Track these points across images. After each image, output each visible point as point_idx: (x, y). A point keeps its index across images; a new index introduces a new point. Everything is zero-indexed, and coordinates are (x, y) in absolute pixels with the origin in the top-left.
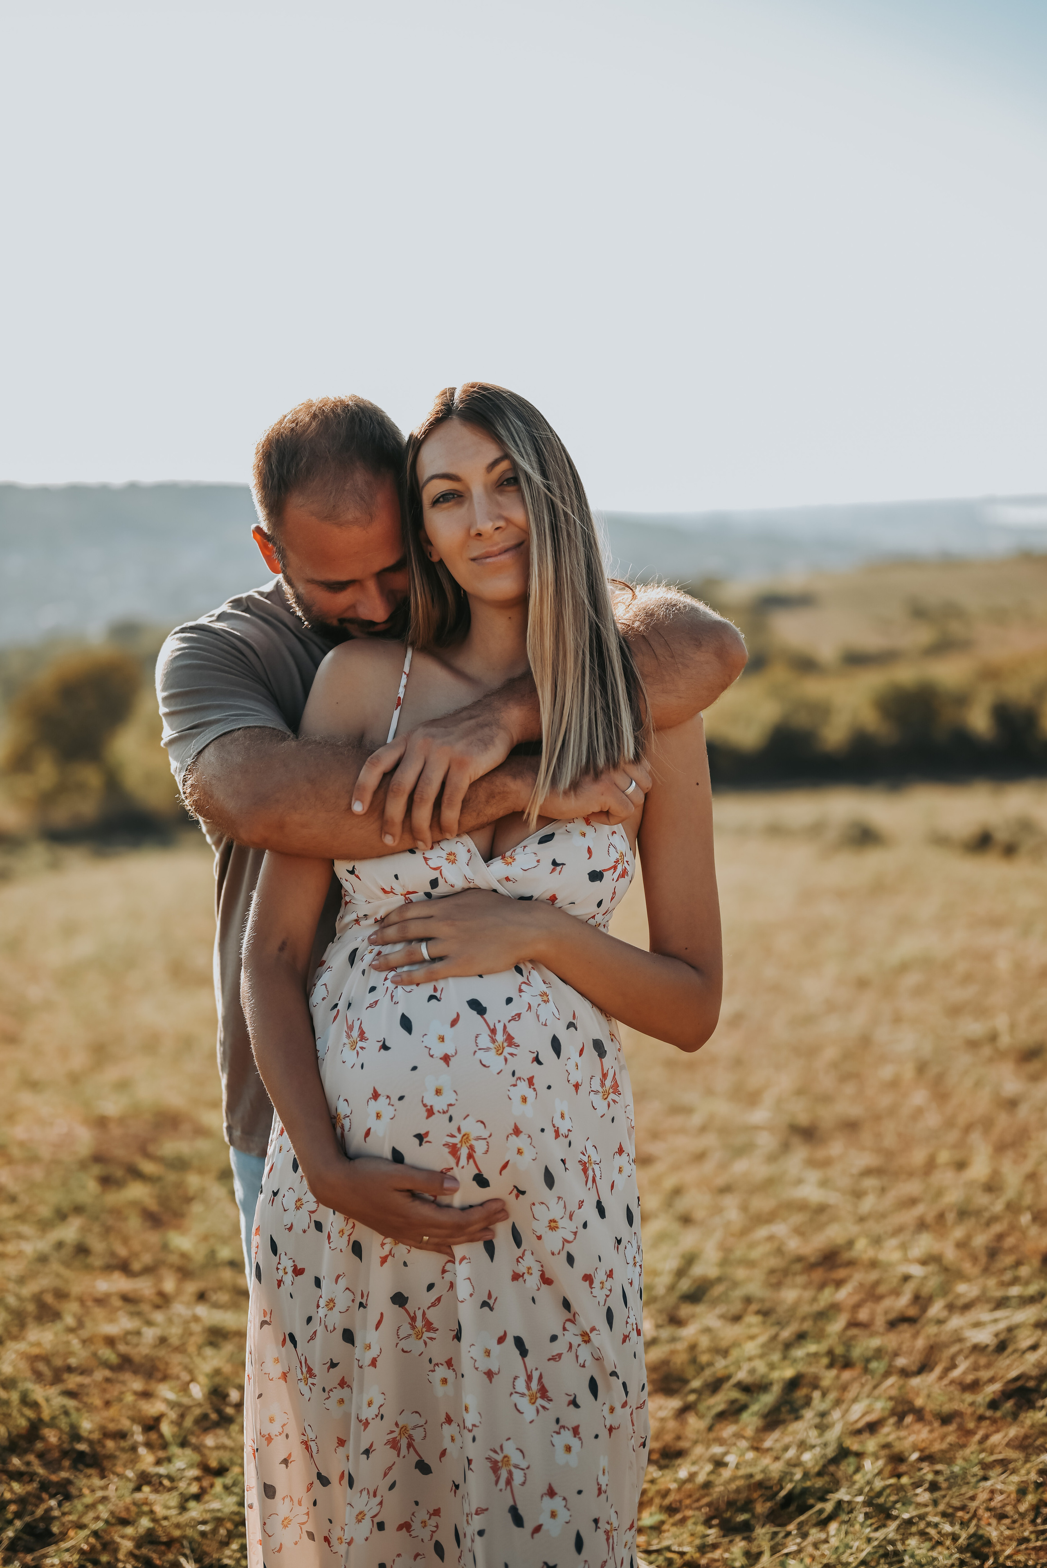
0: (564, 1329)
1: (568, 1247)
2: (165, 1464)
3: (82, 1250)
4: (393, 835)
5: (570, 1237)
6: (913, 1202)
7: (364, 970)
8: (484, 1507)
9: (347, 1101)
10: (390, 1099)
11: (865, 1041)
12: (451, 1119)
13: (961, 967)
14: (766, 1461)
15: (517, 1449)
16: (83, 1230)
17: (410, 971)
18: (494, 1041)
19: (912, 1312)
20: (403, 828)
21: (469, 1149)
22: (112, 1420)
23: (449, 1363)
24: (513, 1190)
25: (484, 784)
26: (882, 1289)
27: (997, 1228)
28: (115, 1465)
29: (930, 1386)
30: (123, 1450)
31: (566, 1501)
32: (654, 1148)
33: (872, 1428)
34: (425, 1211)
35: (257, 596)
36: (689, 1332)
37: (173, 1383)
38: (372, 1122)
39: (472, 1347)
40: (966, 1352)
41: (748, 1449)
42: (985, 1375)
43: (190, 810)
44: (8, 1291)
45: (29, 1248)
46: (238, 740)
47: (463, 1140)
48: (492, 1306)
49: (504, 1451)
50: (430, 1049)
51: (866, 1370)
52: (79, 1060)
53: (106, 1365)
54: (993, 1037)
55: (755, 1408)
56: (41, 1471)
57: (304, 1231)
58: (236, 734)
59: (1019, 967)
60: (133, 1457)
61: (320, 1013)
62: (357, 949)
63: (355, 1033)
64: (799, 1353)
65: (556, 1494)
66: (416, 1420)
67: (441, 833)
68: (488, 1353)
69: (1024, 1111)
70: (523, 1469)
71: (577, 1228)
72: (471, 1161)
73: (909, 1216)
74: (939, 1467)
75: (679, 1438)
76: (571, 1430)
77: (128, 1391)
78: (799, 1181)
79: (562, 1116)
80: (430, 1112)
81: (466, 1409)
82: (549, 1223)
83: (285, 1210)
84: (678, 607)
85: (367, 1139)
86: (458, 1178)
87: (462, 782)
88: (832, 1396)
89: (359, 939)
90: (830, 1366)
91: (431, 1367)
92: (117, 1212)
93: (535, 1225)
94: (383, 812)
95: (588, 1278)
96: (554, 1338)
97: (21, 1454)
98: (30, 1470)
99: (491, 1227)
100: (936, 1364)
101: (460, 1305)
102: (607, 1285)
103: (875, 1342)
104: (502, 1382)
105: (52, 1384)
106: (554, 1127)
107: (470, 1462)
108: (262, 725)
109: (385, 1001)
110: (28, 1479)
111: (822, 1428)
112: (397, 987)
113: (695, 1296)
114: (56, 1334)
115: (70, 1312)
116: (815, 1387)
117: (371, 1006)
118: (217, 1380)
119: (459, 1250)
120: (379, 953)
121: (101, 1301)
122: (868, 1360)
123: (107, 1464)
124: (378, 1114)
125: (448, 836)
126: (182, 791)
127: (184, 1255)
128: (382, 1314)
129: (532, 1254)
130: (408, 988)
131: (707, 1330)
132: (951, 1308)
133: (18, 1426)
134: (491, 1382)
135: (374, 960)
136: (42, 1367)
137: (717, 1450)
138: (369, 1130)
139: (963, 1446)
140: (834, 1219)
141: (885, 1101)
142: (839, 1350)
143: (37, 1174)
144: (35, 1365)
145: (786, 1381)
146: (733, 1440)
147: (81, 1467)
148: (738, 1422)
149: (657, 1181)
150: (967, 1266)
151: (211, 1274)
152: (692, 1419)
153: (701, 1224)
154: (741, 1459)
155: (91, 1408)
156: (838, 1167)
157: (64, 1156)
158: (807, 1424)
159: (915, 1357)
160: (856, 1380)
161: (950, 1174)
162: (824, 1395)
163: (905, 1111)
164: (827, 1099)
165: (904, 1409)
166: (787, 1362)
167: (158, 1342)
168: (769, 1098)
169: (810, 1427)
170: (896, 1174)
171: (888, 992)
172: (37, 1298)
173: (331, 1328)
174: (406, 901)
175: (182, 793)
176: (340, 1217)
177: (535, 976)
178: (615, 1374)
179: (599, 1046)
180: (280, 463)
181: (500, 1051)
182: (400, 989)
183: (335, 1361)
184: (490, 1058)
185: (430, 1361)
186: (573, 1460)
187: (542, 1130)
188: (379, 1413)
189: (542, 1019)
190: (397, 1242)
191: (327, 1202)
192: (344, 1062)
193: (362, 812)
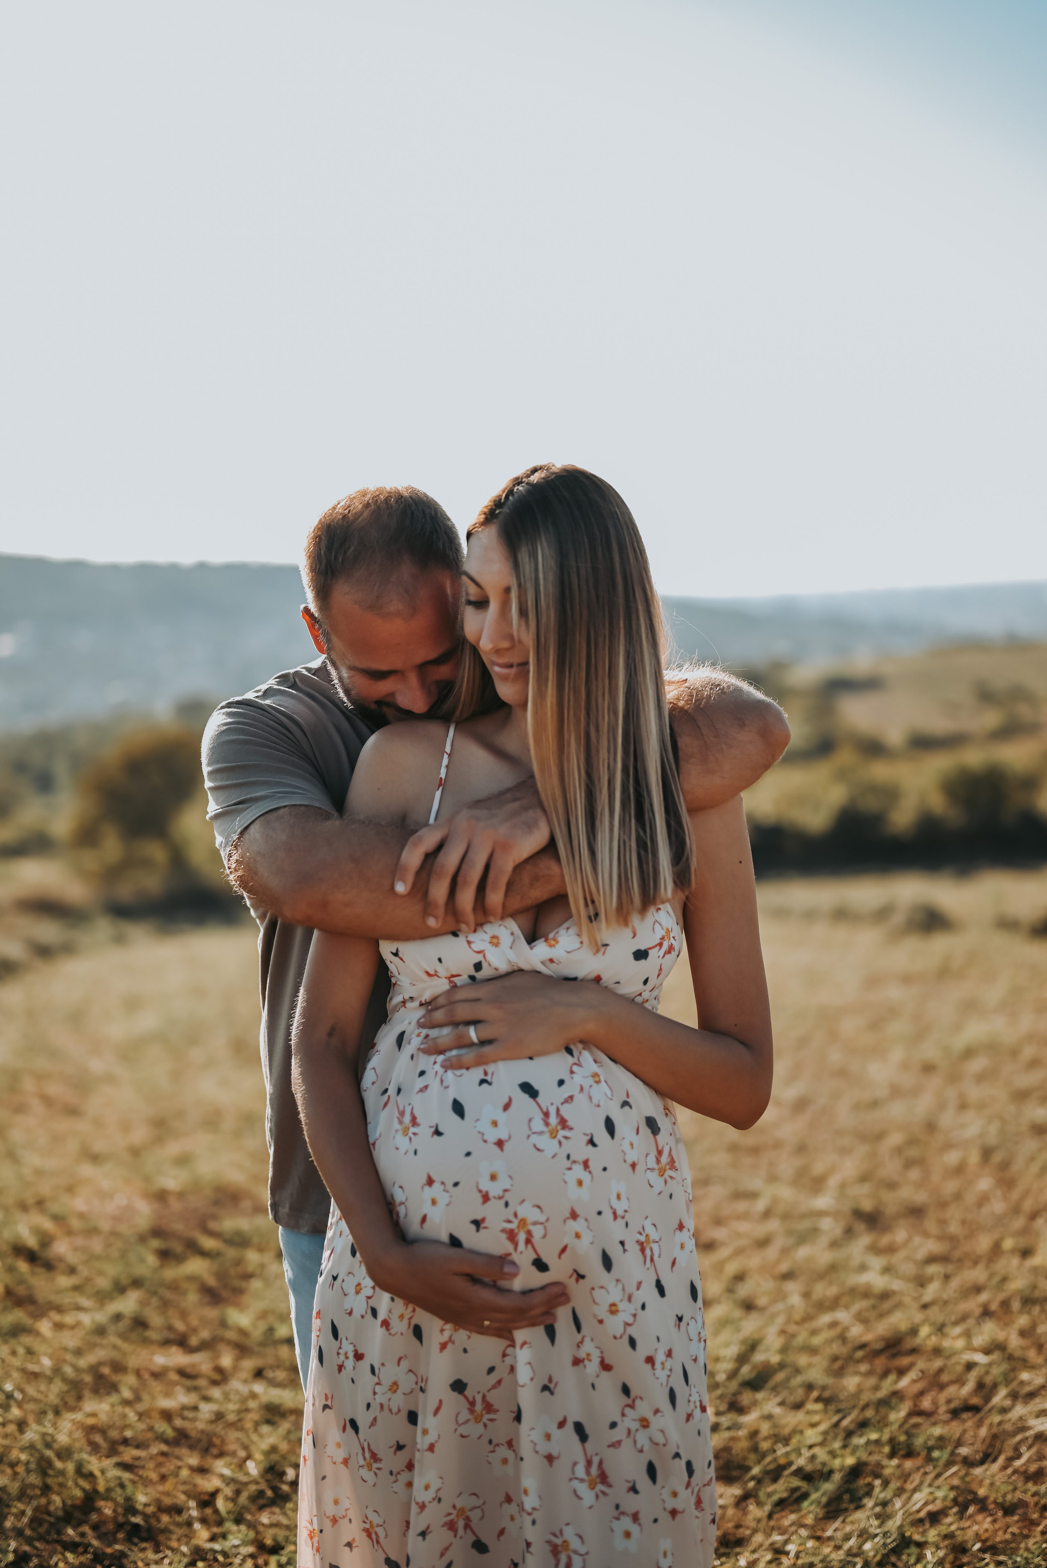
0: (623, 1415)
1: (631, 1331)
2: (220, 1540)
3: (140, 1323)
4: (436, 917)
5: (630, 1320)
6: (978, 1289)
7: (412, 1054)
9: (402, 1187)
10: (445, 1185)
11: (931, 1127)
12: (507, 1204)
13: (1028, 1052)
14: (827, 1550)
15: (576, 1534)
16: (143, 1303)
17: (458, 1056)
18: (547, 1124)
19: (975, 1401)
20: (446, 909)
21: (526, 1234)
22: (167, 1494)
23: (509, 1444)
24: (573, 1274)
25: (528, 867)
26: (945, 1377)
28: (169, 1539)
29: (993, 1476)
30: (179, 1525)
32: (719, 1234)
33: (934, 1518)
34: (486, 1295)
35: (304, 672)
36: (750, 1419)
37: (228, 1459)
38: (427, 1209)
39: (532, 1430)
40: (1030, 1441)
41: (808, 1538)
43: (234, 885)
44: (65, 1361)
45: (86, 1319)
46: (283, 817)
47: (520, 1225)
48: (552, 1390)
49: (564, 1536)
50: (483, 1134)
51: (929, 1459)
52: (140, 1135)
53: (166, 1442)
55: (814, 1496)
56: (95, 1543)
57: (363, 1317)
58: (281, 812)
60: (188, 1532)
61: (371, 1098)
62: (405, 1032)
63: (407, 1119)
64: (859, 1441)
66: (475, 1501)
67: (485, 916)
68: (548, 1437)
70: (581, 1555)
71: (635, 1310)
72: (529, 1246)
73: (973, 1305)
74: (1002, 1558)
75: (738, 1526)
76: (631, 1516)
77: (184, 1466)
78: (863, 1268)
79: (619, 1197)
80: (486, 1198)
81: (525, 1492)
82: (610, 1307)
83: (345, 1295)
84: (722, 687)
85: (423, 1225)
86: (517, 1262)
87: (506, 865)
88: (894, 1485)
89: (406, 1022)
90: (892, 1455)
91: (491, 1448)
92: (174, 1287)
93: (596, 1310)
94: (426, 893)
95: (650, 1360)
96: (613, 1425)
97: (76, 1524)
98: (85, 1541)
99: (553, 1311)
100: (1000, 1452)
101: (520, 1390)
102: (668, 1365)
103: (937, 1431)
104: (562, 1466)
105: (108, 1456)
106: (612, 1209)
107: (528, 1545)
108: (308, 804)
109: (435, 1085)
110: (83, 1550)
111: (883, 1518)
112: (446, 1071)
113: (756, 1383)
114: (113, 1406)
115: (127, 1384)
116: (877, 1476)
117: (421, 1090)
118: (275, 1457)
119: (520, 1335)
120: (427, 1036)
121: (158, 1375)
122: (930, 1449)
123: (161, 1538)
124: (433, 1200)
125: (492, 919)
126: (227, 866)
127: (243, 1332)
128: (441, 1401)
129: (592, 1340)
130: (458, 1072)
131: (769, 1417)
132: (1014, 1396)
133: (72, 1497)
134: (551, 1466)
135: (422, 1043)
136: (98, 1438)
137: (777, 1538)
138: (425, 1216)
139: (1027, 1537)
140: (898, 1306)
141: (951, 1186)
142: (902, 1438)
143: (97, 1245)
144: (91, 1436)
145: (847, 1470)
146: (793, 1529)
147: (136, 1540)
148: (799, 1510)
149: (719, 1267)
150: (1032, 1354)
151: (270, 1351)
152: (752, 1507)
153: (762, 1310)
154: (801, 1548)
155: (147, 1482)
156: (901, 1254)
157: (123, 1229)
158: (868, 1513)
159: (978, 1446)
160: (918, 1469)
161: (1015, 1261)
162: (886, 1484)
163: (970, 1198)
164: (892, 1186)
165: (967, 1499)
166: (848, 1450)
167: (214, 1418)
168: (833, 1182)
169: (871, 1516)
170: (960, 1260)
171: (954, 1078)
172: (94, 1369)
173: (395, 1410)
174: (451, 985)
175: (227, 868)
176: (399, 1302)
177: (586, 1057)
178: (677, 1455)
179: (651, 1123)
180: (329, 549)
181: (554, 1135)
182: (450, 1073)
183: (401, 1443)
184: (544, 1142)
185: (490, 1442)
186: (632, 1545)
187: (600, 1213)
188: (436, 1497)
189: (595, 1101)
190: (457, 1327)
191: (385, 1287)
192: (397, 1149)
193: (405, 893)
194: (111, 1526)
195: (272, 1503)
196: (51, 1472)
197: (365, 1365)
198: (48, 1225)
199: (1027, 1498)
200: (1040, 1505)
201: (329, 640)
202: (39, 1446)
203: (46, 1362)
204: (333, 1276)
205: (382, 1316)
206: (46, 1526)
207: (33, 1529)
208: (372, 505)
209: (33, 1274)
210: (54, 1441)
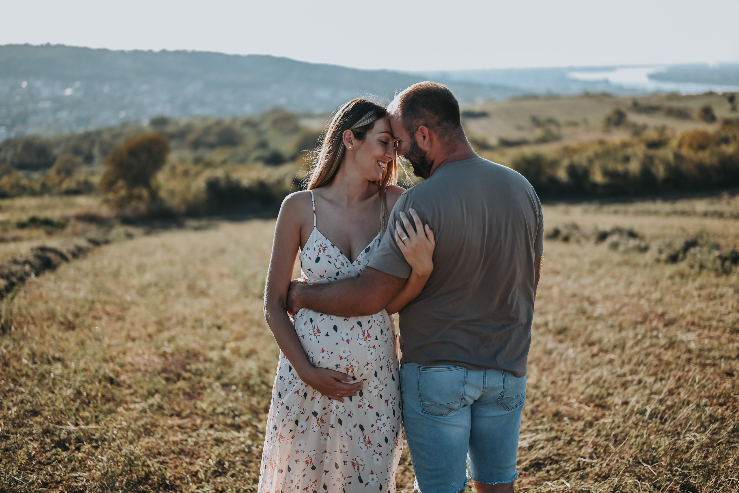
0: (376, 422)
1: (380, 393)
2: (201, 489)
3: (160, 408)
5: (381, 390)
9: (313, 353)
10: (328, 353)
12: (348, 360)
15: (361, 460)
16: (161, 400)
18: (364, 336)
21: (352, 370)
22: (178, 473)
23: (328, 434)
24: (363, 380)
27: (536, 403)
30: (183, 484)
31: (377, 476)
37: (201, 459)
38: (321, 359)
39: (346, 428)
42: (523, 458)
44: (132, 423)
45: (138, 407)
47: (351, 367)
48: (351, 416)
49: (356, 460)
50: (343, 338)
52: (152, 329)
54: (546, 324)
59: (562, 293)
60: (188, 486)
63: (316, 330)
65: (373, 473)
66: (314, 453)
68: (350, 430)
69: (554, 354)
70: (362, 466)
71: (383, 387)
76: (379, 454)
77: (184, 462)
80: (341, 358)
82: (375, 387)
85: (319, 364)
92: (173, 393)
93: (369, 389)
96: (373, 426)
97: (143, 485)
102: (393, 402)
104: (355, 439)
105: (154, 459)
106: (380, 357)
109: (327, 319)
114: (154, 440)
115: (158, 432)
117: (321, 321)
124: (323, 357)
127: (203, 411)
129: (366, 399)
133: (141, 475)
134: (352, 439)
138: (320, 361)
143: (139, 376)
144: (147, 452)
147: (167, 490)
151: (215, 418)
155: (170, 469)
157: (150, 369)
167: (194, 444)
172: (144, 427)
174: (329, 281)
178: (393, 431)
181: (365, 340)
184: (362, 342)
186: (379, 463)
187: (376, 360)
192: (311, 340)
194: (157, 485)
195: (220, 475)
196: (133, 465)
198: (118, 368)
202: (128, 455)
203: (124, 424)
206: (131, 485)
207: (126, 487)
209: (114, 388)
210: (134, 453)
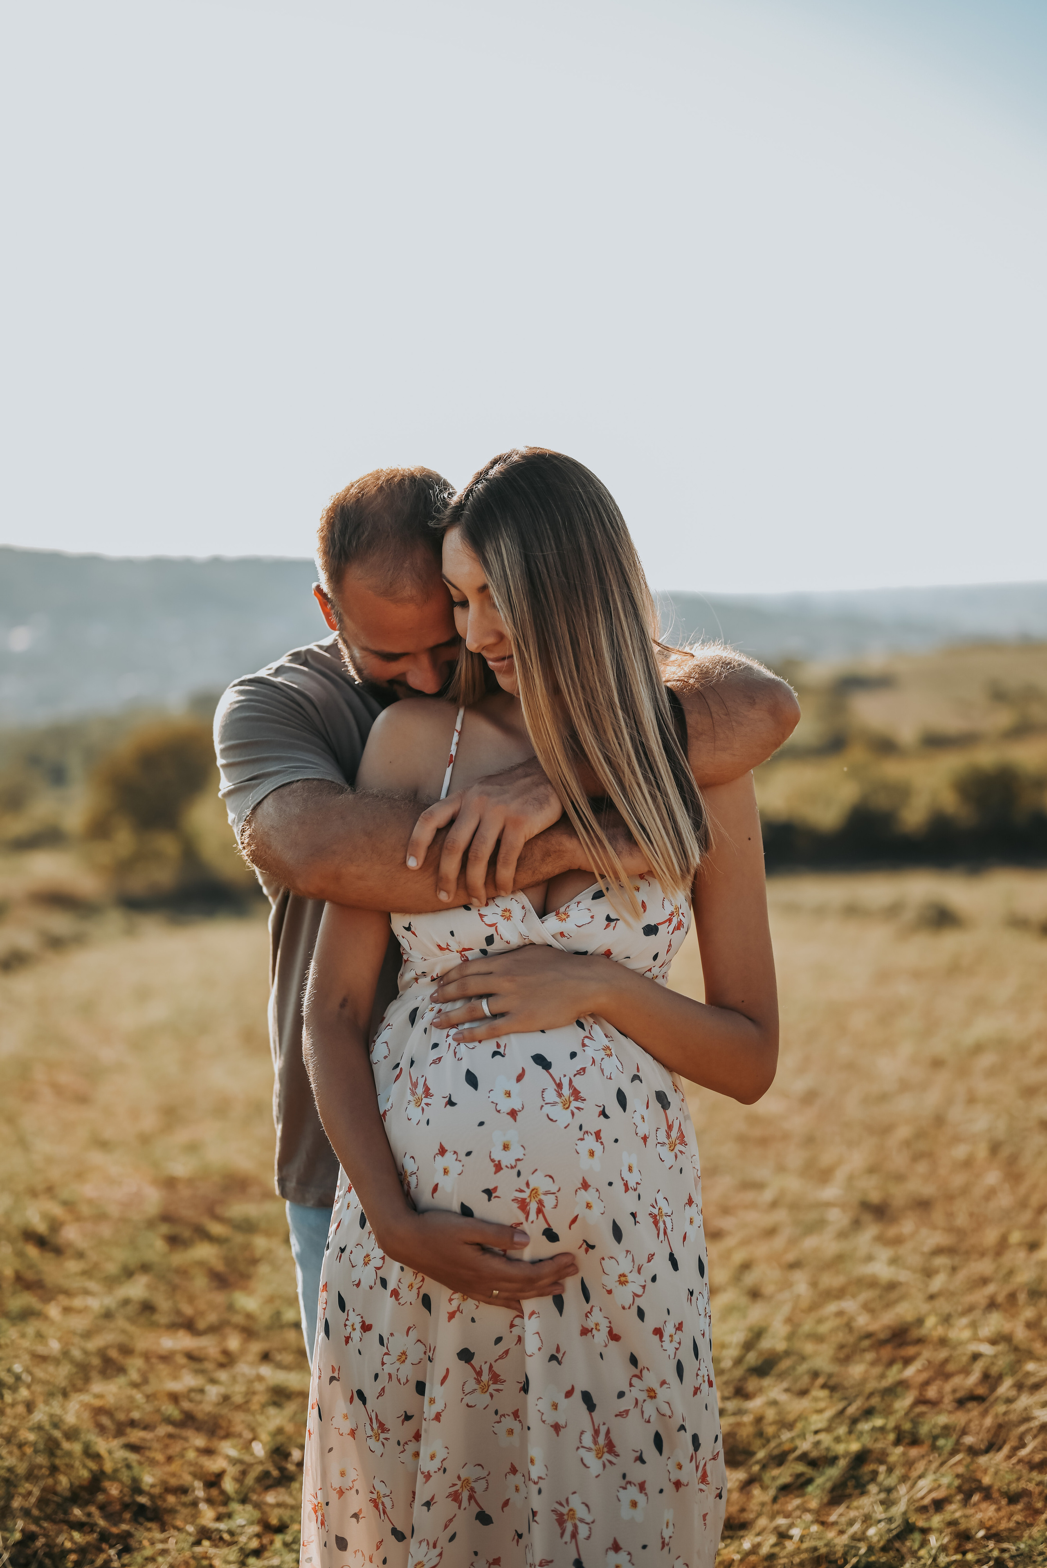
0: (631, 1385)
1: (639, 1302)
2: (225, 1520)
3: (147, 1308)
4: (448, 892)
5: (639, 1291)
6: (984, 1281)
7: (426, 1029)
8: (549, 1559)
9: (413, 1157)
10: (457, 1155)
11: (939, 1120)
12: (519, 1174)
13: (1037, 1049)
14: (831, 1534)
15: (583, 1503)
16: (151, 1288)
17: (471, 1028)
18: (560, 1095)
19: (981, 1391)
20: (458, 884)
21: (538, 1204)
22: (174, 1475)
23: (516, 1415)
24: (583, 1244)
25: (540, 843)
26: (951, 1367)
28: (174, 1518)
29: (998, 1465)
30: (184, 1505)
31: (631, 1556)
32: (725, 1223)
33: (939, 1505)
34: (496, 1265)
35: (316, 649)
36: (756, 1404)
37: (235, 1441)
38: (439, 1178)
39: (539, 1400)
40: (1035, 1431)
41: (813, 1522)
43: (247, 860)
44: (73, 1344)
45: (95, 1304)
46: (296, 791)
47: (532, 1195)
48: (560, 1359)
49: (570, 1505)
50: (497, 1104)
51: (934, 1448)
52: (149, 1122)
53: (169, 1421)
55: (819, 1481)
56: (102, 1523)
57: (371, 1288)
58: (294, 786)
60: (193, 1512)
61: (382, 1072)
62: (417, 1008)
63: (420, 1090)
64: (865, 1426)
65: (621, 1549)
66: (480, 1472)
67: (496, 890)
68: (555, 1406)
70: (588, 1524)
71: (645, 1281)
72: (541, 1216)
73: (979, 1296)
74: (1005, 1545)
75: (743, 1510)
76: (637, 1486)
77: (190, 1447)
78: (870, 1258)
79: (630, 1169)
80: (498, 1167)
81: (531, 1462)
82: (619, 1278)
83: (353, 1267)
85: (434, 1195)
86: (528, 1232)
87: (517, 841)
88: (899, 1472)
89: (420, 999)
90: (897, 1442)
91: (497, 1418)
92: (183, 1272)
93: (605, 1280)
94: (438, 868)
95: (658, 1332)
96: (621, 1395)
97: (83, 1505)
98: (90, 1520)
99: (561, 1281)
100: (1004, 1442)
101: (527, 1359)
102: (676, 1338)
103: (942, 1419)
104: (569, 1435)
105: (115, 1437)
106: (623, 1180)
107: (534, 1514)
108: (321, 777)
109: (448, 1057)
110: (89, 1530)
111: (887, 1504)
112: (459, 1044)
113: (762, 1370)
114: (120, 1388)
115: (135, 1366)
116: (881, 1462)
117: (434, 1062)
118: (280, 1439)
119: (528, 1305)
120: (440, 1010)
121: (166, 1358)
122: (935, 1438)
123: (166, 1518)
124: (445, 1169)
125: (503, 893)
126: (239, 842)
127: (249, 1316)
128: (448, 1370)
129: (601, 1310)
130: (471, 1045)
131: (774, 1403)
132: (1019, 1387)
133: (80, 1477)
134: (558, 1436)
135: (435, 1018)
136: (105, 1420)
137: (781, 1521)
138: (437, 1185)
139: (1031, 1525)
140: (904, 1296)
141: (958, 1180)
142: (907, 1426)
143: (106, 1230)
144: (98, 1417)
145: (853, 1455)
146: (798, 1513)
147: (142, 1520)
148: (803, 1495)
149: (726, 1255)
150: (1038, 1347)
151: (277, 1334)
152: (756, 1491)
153: (769, 1298)
154: (805, 1532)
155: (153, 1462)
156: (909, 1246)
157: (132, 1214)
158: (871, 1499)
159: (983, 1435)
160: (923, 1456)
161: (1022, 1254)
162: (890, 1470)
163: (978, 1191)
164: (900, 1178)
165: (971, 1487)
166: (853, 1436)
167: (221, 1400)
168: (840, 1175)
169: (876, 1502)
170: (967, 1253)
171: (963, 1072)
172: (102, 1354)
173: (403, 1380)
174: (463, 959)
175: (239, 843)
176: (409, 1271)
177: (597, 1031)
178: (682, 1428)
179: (661, 1098)
180: (343, 533)
181: (567, 1106)
182: (462, 1045)
183: (409, 1414)
184: (557, 1112)
185: (496, 1412)
186: (638, 1515)
187: (610, 1184)
188: (441, 1467)
189: (607, 1073)
190: (465, 1297)
191: (395, 1257)
192: (409, 1120)
193: (418, 867)
194: (117, 1507)
195: (278, 1483)
196: (59, 1452)
197: (373, 1335)
198: (57, 1211)
199: (1031, 1487)
200: (1044, 1495)
201: (341, 621)
202: (47, 1427)
203: (55, 1346)
204: (340, 1248)
205: (391, 1285)
206: (53, 1506)
207: (41, 1510)
208: (386, 488)
209: (43, 1259)
210: (61, 1420)
